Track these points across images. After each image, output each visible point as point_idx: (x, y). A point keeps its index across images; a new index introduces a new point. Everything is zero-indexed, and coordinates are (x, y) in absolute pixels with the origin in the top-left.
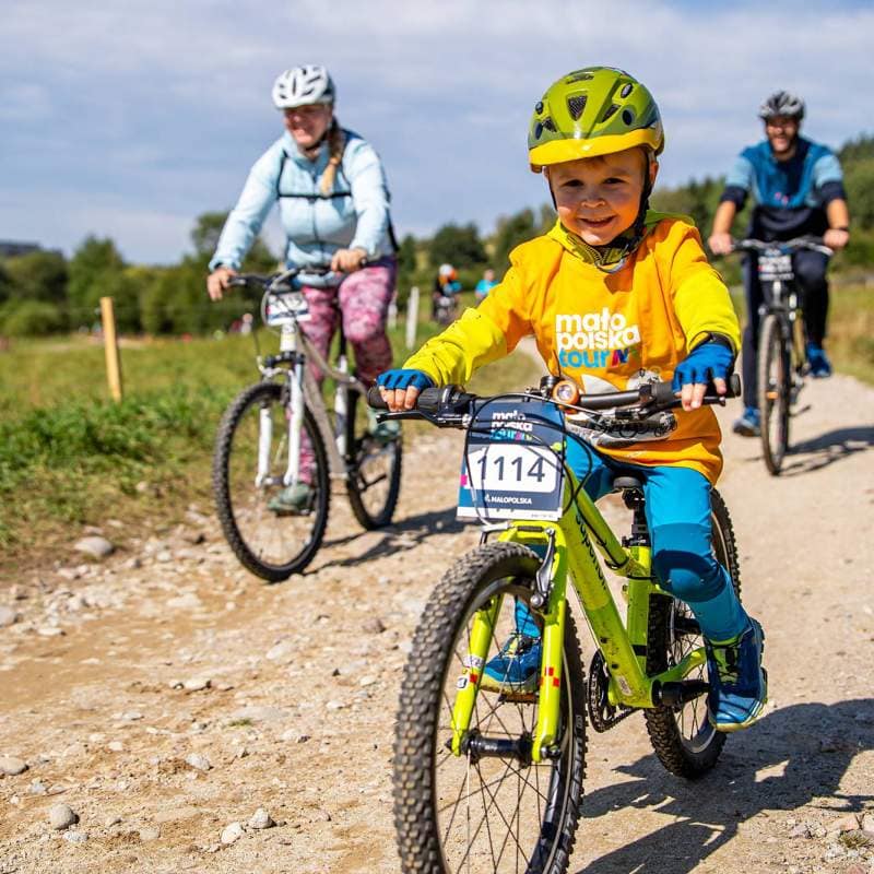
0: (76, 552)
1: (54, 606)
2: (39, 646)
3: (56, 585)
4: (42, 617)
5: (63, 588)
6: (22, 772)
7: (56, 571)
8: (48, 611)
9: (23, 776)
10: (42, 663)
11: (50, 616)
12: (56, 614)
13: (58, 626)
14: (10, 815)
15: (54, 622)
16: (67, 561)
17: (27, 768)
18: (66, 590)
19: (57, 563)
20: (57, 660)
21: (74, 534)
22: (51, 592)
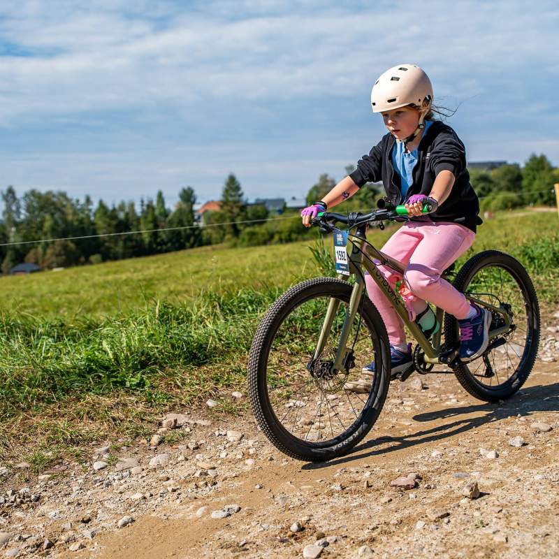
0: (555, 318)
1: (548, 346)
2: (543, 367)
3: (547, 335)
4: (542, 351)
5: (550, 337)
6: (549, 430)
7: (546, 328)
8: (545, 349)
9: (550, 433)
10: (547, 376)
11: (547, 351)
12: (549, 351)
13: (552, 356)
14: (548, 452)
15: (549, 355)
16: (550, 323)
17: (552, 429)
18: (553, 338)
19: (545, 324)
20: (555, 374)
21: (553, 309)
22: (544, 339)
